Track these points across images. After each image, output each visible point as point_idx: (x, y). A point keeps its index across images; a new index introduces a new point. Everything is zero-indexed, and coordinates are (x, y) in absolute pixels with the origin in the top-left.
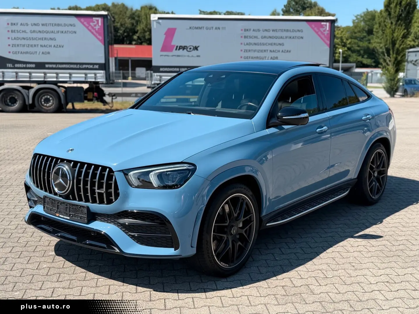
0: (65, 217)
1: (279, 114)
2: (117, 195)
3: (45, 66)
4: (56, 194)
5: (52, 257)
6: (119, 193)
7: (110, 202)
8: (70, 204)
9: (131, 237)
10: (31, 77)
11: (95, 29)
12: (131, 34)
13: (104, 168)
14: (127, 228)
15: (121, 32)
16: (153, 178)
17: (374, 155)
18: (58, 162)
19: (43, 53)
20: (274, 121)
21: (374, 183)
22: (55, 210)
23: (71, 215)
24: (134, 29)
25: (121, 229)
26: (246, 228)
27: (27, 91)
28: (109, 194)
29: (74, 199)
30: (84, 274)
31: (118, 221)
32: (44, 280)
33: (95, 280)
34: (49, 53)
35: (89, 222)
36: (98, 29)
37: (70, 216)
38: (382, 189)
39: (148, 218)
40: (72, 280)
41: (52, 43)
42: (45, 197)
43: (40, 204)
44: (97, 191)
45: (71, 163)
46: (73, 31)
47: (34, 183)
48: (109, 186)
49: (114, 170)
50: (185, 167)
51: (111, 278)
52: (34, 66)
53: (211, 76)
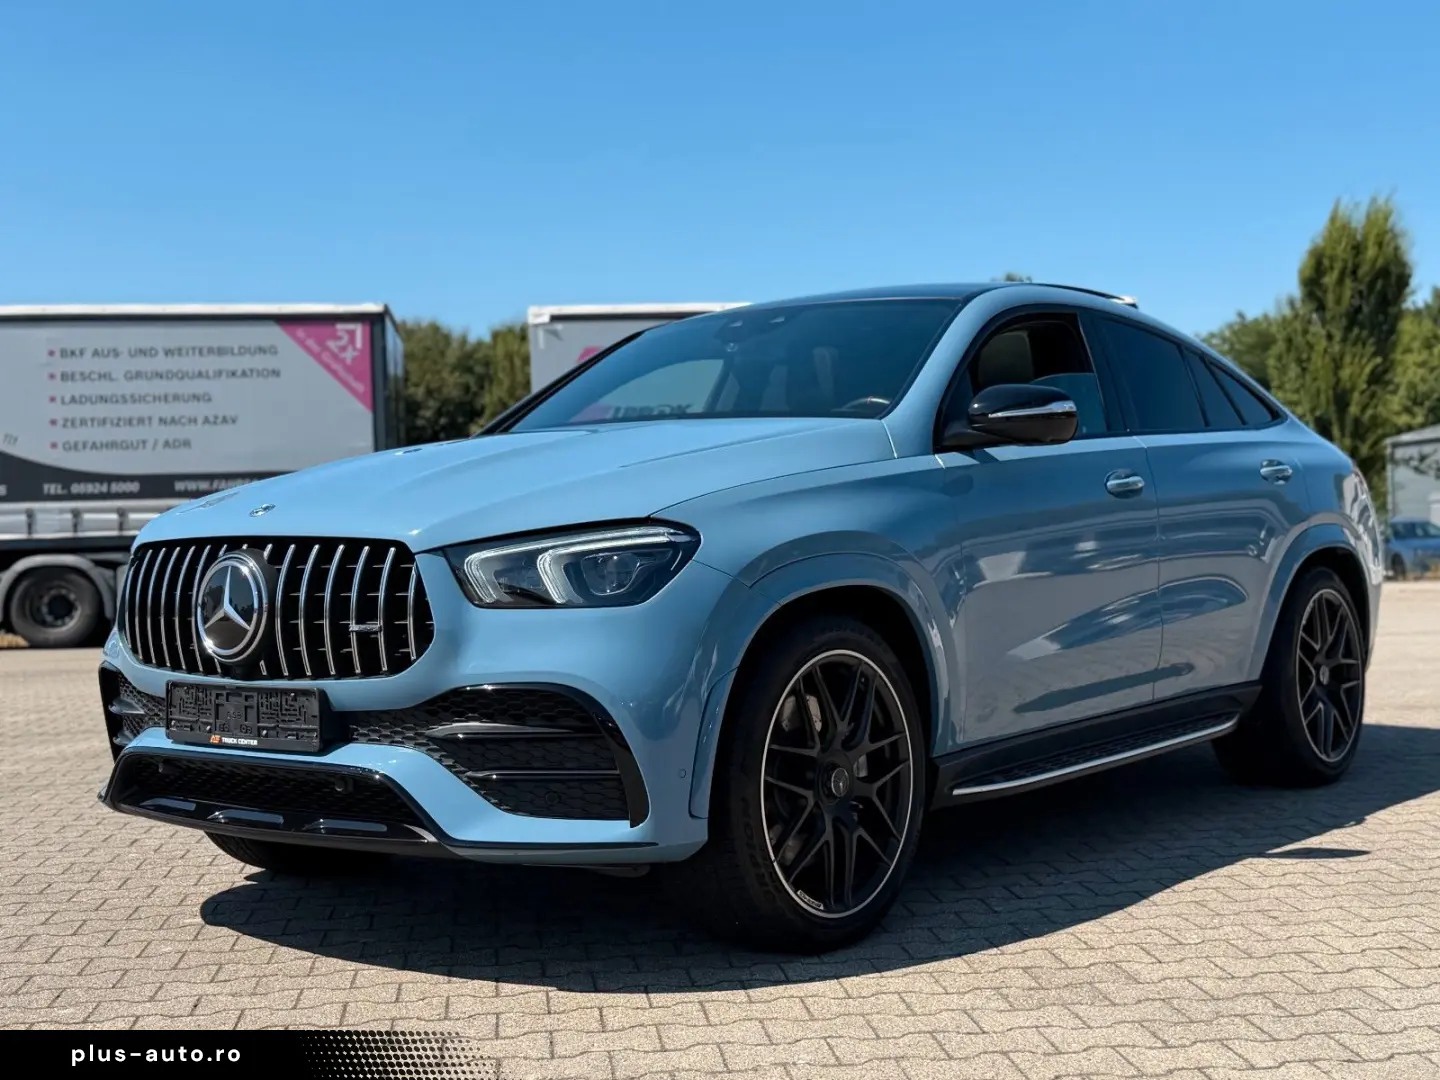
0: (243, 742)
1: (976, 406)
2: (425, 636)
3: (173, 486)
4: (209, 666)
6: (432, 632)
7: (400, 663)
8: (259, 690)
9: (475, 789)
10: (124, 527)
11: (342, 361)
13: (379, 547)
14: (459, 755)
16: (549, 574)
17: (1311, 604)
18: (221, 553)
19: (167, 444)
21: (1321, 705)
22: (207, 724)
23: (265, 732)
25: (440, 761)
26: (884, 780)
27: (108, 573)
28: (396, 637)
29: (275, 673)
30: (308, 963)
31: (427, 732)
32: (163, 979)
33: (348, 973)
34: (187, 443)
35: (326, 747)
37: (259, 735)
38: (1349, 732)
39: (534, 714)
40: (265, 976)
41: (200, 410)
42: (173, 686)
43: (156, 725)
44: (354, 627)
45: (264, 549)
46: (270, 368)
47: (134, 650)
48: (395, 607)
49: (414, 551)
50: (660, 536)
52: (134, 487)
53: (738, 323)
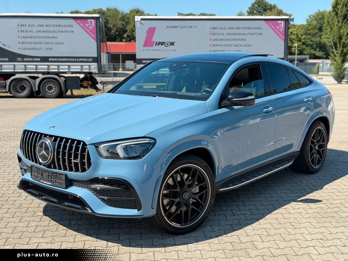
0: (48, 183)
1: (230, 96)
2: (89, 164)
3: (48, 60)
4: (40, 164)
5: (40, 217)
6: (91, 163)
7: (84, 170)
8: (51, 172)
9: (101, 200)
10: (37, 69)
11: (89, 29)
12: (122, 33)
13: (79, 142)
14: (98, 193)
15: (114, 31)
16: (120, 151)
17: (314, 131)
18: (43, 137)
19: (47, 49)
20: (225, 102)
21: (315, 155)
22: (40, 177)
23: (53, 182)
24: (124, 29)
25: (93, 193)
26: (201, 193)
27: (34, 80)
28: (83, 164)
29: (55, 168)
30: (65, 232)
31: (90, 186)
32: (31, 236)
33: (74, 236)
34: (51, 49)
35: (67, 187)
36: (92, 28)
37: (51, 182)
38: (322, 160)
39: (115, 184)
40: (54, 236)
41: (54, 41)
42: (32, 166)
43: (29, 172)
44: (73, 161)
45: (52, 138)
46: (71, 30)
47: (24, 154)
48: (83, 157)
49: (87, 144)
50: (147, 141)
51: (87, 235)
52: (39, 59)
53: (175, 65)
